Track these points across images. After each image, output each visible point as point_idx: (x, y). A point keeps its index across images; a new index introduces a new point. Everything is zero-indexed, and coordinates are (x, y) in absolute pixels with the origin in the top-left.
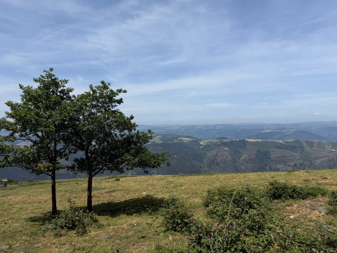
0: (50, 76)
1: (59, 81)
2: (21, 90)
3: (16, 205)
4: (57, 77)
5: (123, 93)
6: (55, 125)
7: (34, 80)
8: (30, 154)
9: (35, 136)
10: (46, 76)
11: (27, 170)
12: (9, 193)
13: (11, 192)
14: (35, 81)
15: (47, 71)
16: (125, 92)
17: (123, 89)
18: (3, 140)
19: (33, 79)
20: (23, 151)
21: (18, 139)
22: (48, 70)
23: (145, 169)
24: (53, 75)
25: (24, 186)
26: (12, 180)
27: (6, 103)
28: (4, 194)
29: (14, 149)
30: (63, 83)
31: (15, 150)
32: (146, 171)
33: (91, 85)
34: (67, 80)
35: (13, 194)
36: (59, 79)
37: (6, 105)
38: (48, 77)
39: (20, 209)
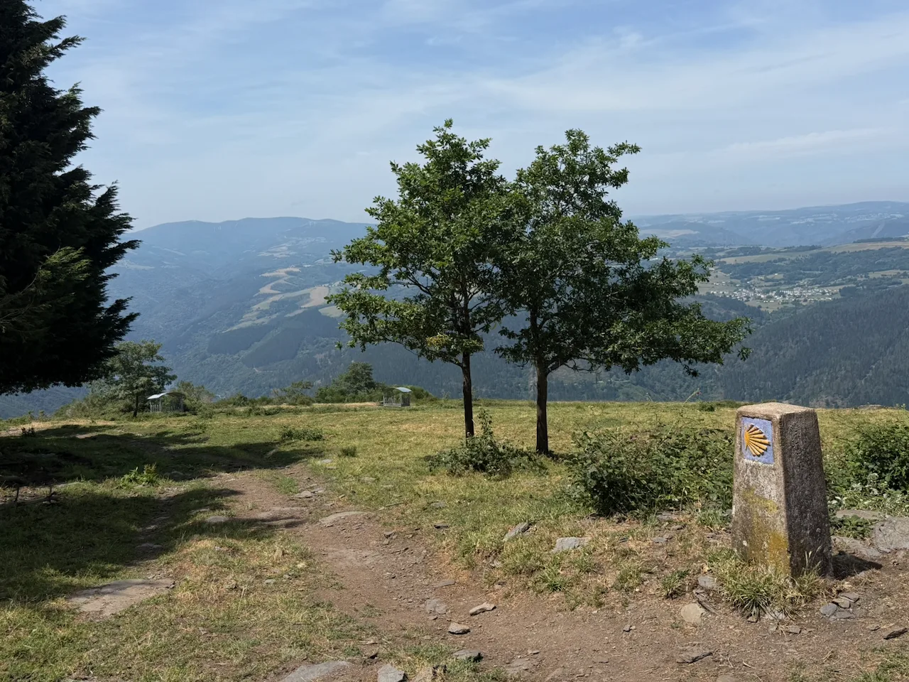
0: (446, 139)
1: (467, 146)
2: (394, 173)
3: (410, 437)
4: (463, 138)
5: (629, 155)
6: (455, 254)
7: (417, 150)
8: (412, 315)
9: (427, 275)
10: (438, 139)
11: (412, 349)
12: (405, 418)
13: (411, 415)
14: (420, 150)
15: (441, 128)
16: (635, 149)
17: (631, 143)
18: (368, 285)
19: (417, 148)
20: (400, 310)
21: (394, 283)
22: (442, 125)
23: (690, 367)
24: (453, 137)
25: (446, 407)
26: (422, 391)
27: (366, 210)
28: (394, 419)
29: (384, 305)
30: (478, 149)
31: (386, 306)
32: (692, 371)
33: (539, 147)
34: (487, 141)
35: (413, 420)
36: (469, 142)
37: (367, 212)
38: (442, 143)
39: (417, 444)
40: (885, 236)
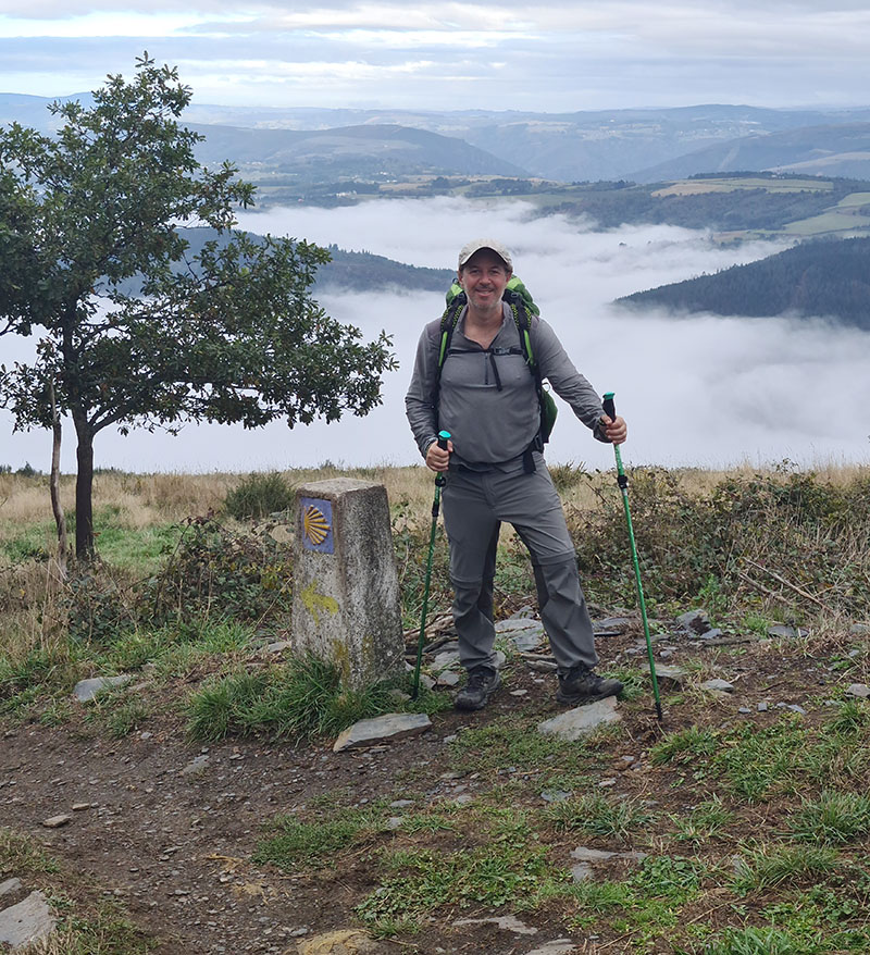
40: (743, 168)
